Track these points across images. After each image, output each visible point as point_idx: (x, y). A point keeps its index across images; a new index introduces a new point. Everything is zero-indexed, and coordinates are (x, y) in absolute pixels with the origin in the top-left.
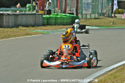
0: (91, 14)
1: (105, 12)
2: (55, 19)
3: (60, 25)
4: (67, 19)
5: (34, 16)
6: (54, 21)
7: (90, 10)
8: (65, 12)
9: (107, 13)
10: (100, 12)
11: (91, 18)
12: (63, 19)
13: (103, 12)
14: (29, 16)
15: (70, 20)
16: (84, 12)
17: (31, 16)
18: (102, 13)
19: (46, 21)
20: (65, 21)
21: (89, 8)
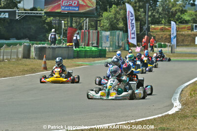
0: (109, 47)
2: (85, 52)
3: (90, 57)
4: (96, 52)
5: (68, 49)
6: (84, 54)
7: (109, 42)
8: (88, 45)
9: (123, 46)
10: (117, 45)
11: (109, 51)
12: (92, 52)
14: (64, 49)
15: (99, 53)
16: (103, 46)
17: (66, 49)
18: (118, 46)
19: (76, 54)
20: (94, 54)
21: (107, 41)
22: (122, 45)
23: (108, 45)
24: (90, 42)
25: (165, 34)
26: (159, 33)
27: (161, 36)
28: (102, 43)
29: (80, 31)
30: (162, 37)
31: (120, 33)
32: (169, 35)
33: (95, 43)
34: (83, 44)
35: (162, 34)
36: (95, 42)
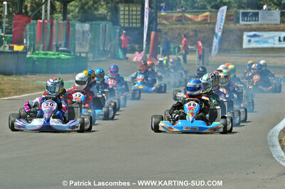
0: (87, 53)
1: (108, 49)
2: (48, 62)
5: (16, 55)
8: (50, 49)
9: (112, 50)
10: (102, 49)
13: (106, 49)
16: (77, 49)
18: (104, 50)
19: (30, 65)
22: (110, 48)
23: (87, 49)
24: (54, 43)
25: (185, 29)
26: (174, 27)
27: (177, 31)
28: (74, 44)
29: (35, 21)
30: (179, 34)
31: (107, 25)
32: (192, 30)
33: (63, 45)
34: (42, 46)
35: (179, 29)
36: (63, 42)
